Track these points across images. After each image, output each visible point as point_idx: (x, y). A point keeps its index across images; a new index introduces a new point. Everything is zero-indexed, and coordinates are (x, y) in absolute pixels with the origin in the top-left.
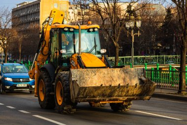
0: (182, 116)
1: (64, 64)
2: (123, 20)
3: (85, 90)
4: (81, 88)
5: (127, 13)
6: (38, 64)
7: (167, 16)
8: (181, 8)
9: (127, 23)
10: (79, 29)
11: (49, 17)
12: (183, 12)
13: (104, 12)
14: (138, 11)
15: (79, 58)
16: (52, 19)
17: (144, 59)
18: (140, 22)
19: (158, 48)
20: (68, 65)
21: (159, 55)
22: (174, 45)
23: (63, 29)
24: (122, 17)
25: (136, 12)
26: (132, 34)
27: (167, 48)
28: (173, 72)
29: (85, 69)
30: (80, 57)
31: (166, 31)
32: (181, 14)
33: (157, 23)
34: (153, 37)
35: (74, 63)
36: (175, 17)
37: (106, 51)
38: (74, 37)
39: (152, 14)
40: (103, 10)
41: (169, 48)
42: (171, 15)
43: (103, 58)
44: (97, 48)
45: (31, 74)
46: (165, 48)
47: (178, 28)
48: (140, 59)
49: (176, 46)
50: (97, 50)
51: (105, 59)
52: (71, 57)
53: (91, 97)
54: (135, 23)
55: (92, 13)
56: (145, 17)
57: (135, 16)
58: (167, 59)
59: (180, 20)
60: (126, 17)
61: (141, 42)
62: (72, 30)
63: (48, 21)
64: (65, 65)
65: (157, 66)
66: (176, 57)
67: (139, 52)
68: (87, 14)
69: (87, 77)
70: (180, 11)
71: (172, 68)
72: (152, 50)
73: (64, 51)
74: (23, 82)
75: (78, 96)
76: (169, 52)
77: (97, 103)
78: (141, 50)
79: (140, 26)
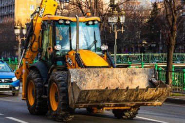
0: (168, 118)
1: (58, 62)
2: (105, 14)
3: (87, 93)
4: (82, 91)
5: (110, 8)
6: (27, 62)
7: (154, 11)
8: (168, 3)
9: (109, 18)
10: (77, 22)
11: (40, 8)
12: (171, 7)
13: (85, 6)
14: (122, 5)
15: (77, 56)
16: (43, 9)
17: (128, 57)
18: (124, 17)
19: (143, 45)
20: (63, 63)
21: (144, 53)
22: (160, 43)
23: (57, 21)
24: (105, 12)
25: (120, 6)
26: (116, 30)
27: (152, 45)
28: (159, 71)
29: (87, 69)
30: (79, 54)
31: (151, 28)
32: (168, 9)
33: (143, 18)
34: (138, 33)
35: (71, 61)
36: (161, 13)
37: (107, 47)
38: (70, 31)
39: (137, 8)
40: (84, 4)
41: (154, 45)
42: (157, 10)
43: (106, 56)
44: (97, 44)
45: (18, 73)
46: (151, 46)
47: (164, 24)
48: (124, 57)
49: (163, 44)
50: (97, 47)
51: (108, 57)
52: (67, 54)
53: (93, 103)
54: (119, 19)
55: (72, 6)
56: (130, 12)
57: (119, 10)
58: (153, 57)
59: (167, 16)
60: (109, 11)
61: (124, 39)
62: (68, 22)
63: (38, 12)
64: (60, 63)
65: (142, 65)
66: (162, 55)
67: (123, 50)
68: (66, 8)
69: (88, 77)
70: (167, 6)
71: (158, 67)
72: (137, 48)
73: (58, 47)
74: (5, 82)
75: (79, 100)
76: (154, 50)
77: (100, 109)
78: (125, 47)
79: (123, 21)
